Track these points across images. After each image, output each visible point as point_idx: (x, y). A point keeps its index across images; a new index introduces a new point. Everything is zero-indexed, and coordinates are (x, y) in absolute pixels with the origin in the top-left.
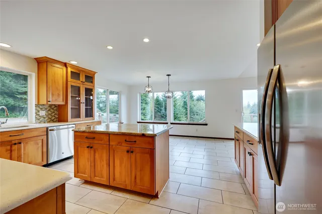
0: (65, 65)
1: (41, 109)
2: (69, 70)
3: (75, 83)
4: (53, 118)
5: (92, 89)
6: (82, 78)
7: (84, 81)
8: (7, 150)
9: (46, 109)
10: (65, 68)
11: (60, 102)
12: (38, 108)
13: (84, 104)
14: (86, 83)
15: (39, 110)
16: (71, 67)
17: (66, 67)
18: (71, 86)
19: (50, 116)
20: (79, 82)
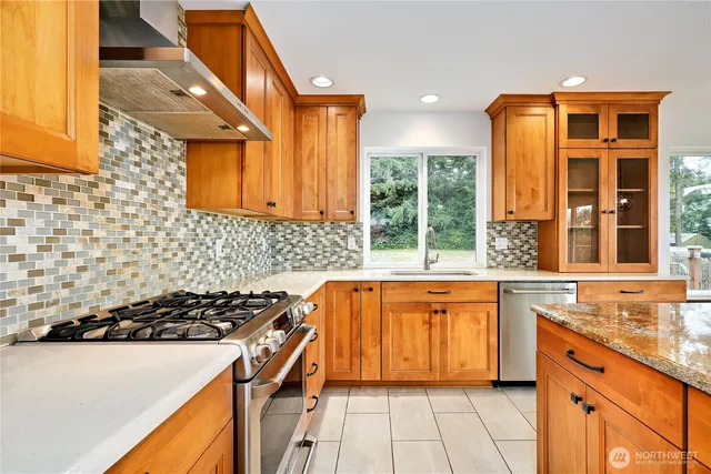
0: (552, 100)
1: (499, 232)
2: (564, 111)
3: (582, 148)
4: (526, 257)
5: (646, 161)
6: (608, 128)
7: (614, 135)
8: (424, 322)
9: (509, 233)
10: (550, 112)
11: (540, 212)
12: (492, 231)
13: (615, 217)
14: (622, 142)
15: (495, 235)
16: (568, 102)
17: (555, 106)
18: (571, 161)
19: (517, 252)
20: (594, 143)
